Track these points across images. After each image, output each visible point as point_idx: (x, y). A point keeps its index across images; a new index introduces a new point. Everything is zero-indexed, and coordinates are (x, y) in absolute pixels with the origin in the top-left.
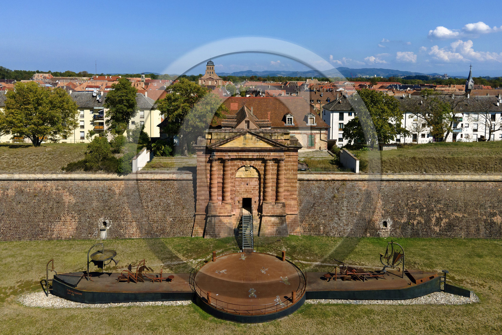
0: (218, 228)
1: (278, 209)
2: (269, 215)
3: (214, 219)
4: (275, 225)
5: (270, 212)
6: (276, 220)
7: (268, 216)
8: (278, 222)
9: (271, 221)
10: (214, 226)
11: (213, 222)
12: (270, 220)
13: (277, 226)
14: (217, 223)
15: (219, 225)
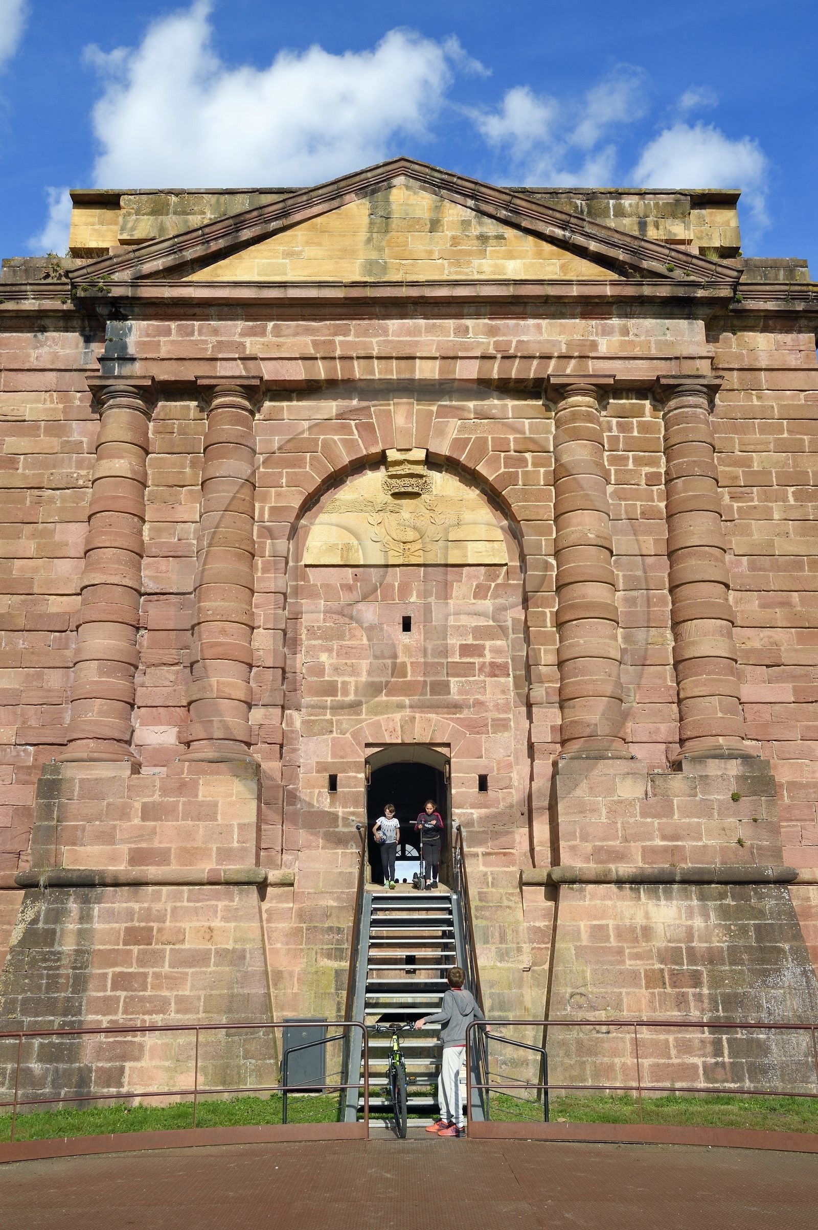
0: (108, 1005)
1: (705, 809)
2: (624, 869)
3: (85, 917)
4: (695, 980)
5: (636, 848)
6: (698, 923)
7: (619, 882)
8: (720, 942)
9: (647, 932)
10: (80, 983)
11: (68, 946)
12: (640, 920)
13: (715, 982)
14: (110, 958)
15: (121, 981)
